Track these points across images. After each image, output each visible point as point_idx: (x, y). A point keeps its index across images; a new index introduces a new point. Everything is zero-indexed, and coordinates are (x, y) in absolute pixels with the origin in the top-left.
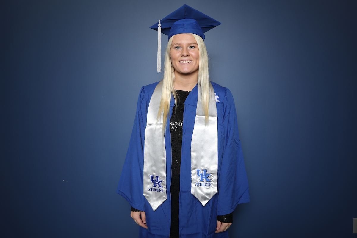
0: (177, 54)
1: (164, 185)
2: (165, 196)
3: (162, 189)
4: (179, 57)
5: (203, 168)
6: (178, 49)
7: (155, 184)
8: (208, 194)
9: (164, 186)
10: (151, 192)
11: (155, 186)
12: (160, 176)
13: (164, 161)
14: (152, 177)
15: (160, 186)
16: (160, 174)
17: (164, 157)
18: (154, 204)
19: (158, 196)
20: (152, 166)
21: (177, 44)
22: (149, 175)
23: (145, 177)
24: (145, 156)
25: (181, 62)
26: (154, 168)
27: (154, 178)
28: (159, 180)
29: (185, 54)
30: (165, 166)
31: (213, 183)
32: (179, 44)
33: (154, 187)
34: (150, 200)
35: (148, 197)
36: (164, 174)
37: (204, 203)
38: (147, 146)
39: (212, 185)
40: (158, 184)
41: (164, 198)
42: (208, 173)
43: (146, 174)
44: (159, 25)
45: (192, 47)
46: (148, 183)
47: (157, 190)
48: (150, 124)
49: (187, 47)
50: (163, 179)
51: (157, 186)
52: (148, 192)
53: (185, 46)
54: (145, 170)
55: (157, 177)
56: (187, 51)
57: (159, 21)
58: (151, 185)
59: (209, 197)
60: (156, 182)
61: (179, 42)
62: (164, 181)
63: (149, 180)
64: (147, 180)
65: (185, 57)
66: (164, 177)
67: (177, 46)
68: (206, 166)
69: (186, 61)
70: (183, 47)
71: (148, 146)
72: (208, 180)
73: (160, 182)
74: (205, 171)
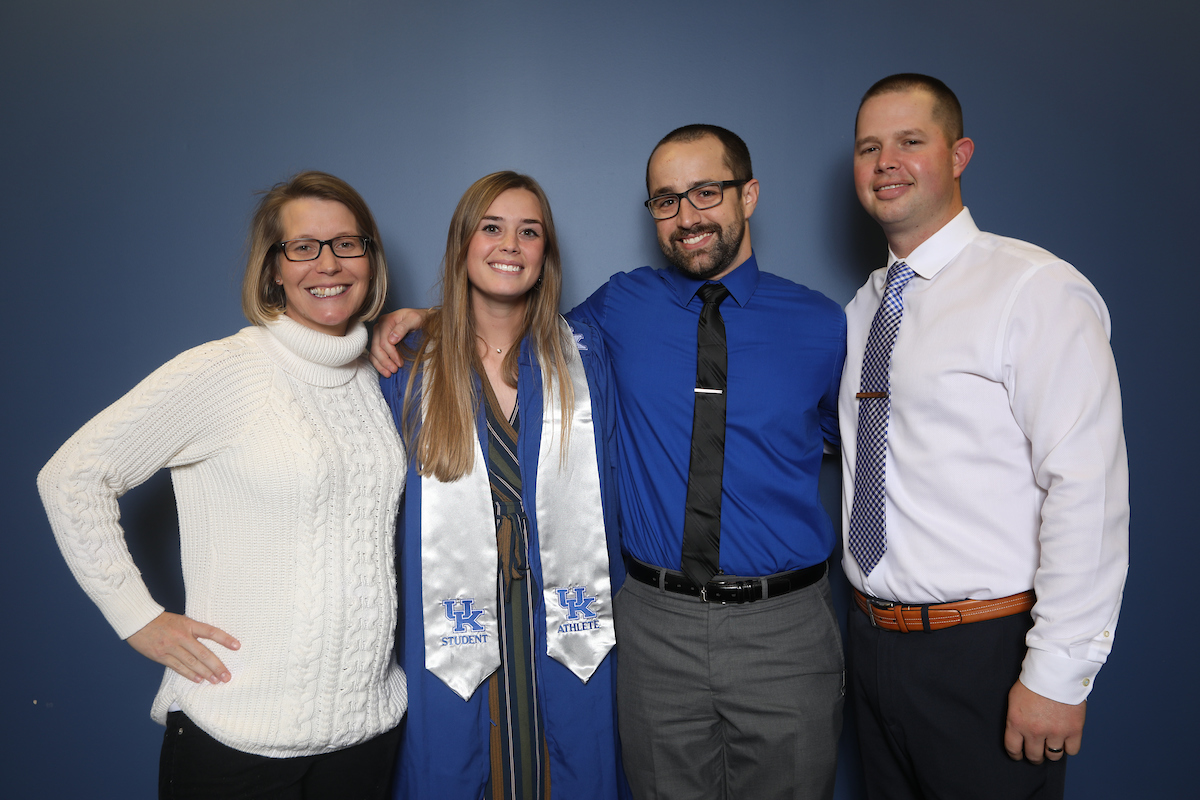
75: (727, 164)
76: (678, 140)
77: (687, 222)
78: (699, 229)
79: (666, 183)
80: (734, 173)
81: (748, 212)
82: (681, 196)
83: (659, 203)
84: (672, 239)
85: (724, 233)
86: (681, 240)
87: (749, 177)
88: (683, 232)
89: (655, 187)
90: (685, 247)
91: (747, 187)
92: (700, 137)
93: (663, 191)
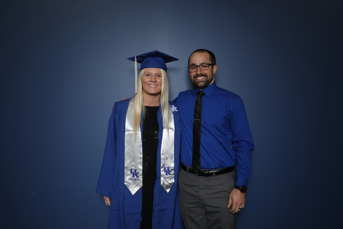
0: (147, 79)
1: (141, 175)
2: (141, 183)
3: (139, 179)
4: (148, 81)
5: (167, 166)
6: (148, 77)
7: (133, 175)
8: (170, 184)
9: (141, 177)
10: (130, 181)
11: (133, 176)
12: (138, 169)
13: (141, 157)
14: (131, 170)
15: (137, 177)
16: (138, 167)
17: (141, 155)
18: (133, 190)
19: (136, 184)
20: (131, 162)
21: (148, 73)
22: (129, 169)
23: (125, 170)
24: (125, 154)
25: (150, 86)
26: (133, 163)
27: (133, 171)
28: (137, 172)
29: (153, 81)
30: (141, 162)
31: (172, 176)
32: (150, 73)
33: (133, 178)
34: (130, 187)
35: (128, 185)
36: (141, 167)
37: (168, 191)
38: (126, 147)
39: (172, 178)
40: (136, 175)
41: (141, 185)
42: (170, 169)
43: (127, 168)
44: (136, 59)
45: (159, 76)
46: (128, 175)
47: (135, 180)
48: (128, 131)
49: (155, 76)
50: (140, 171)
51: (135, 177)
52: (128, 181)
53: (153, 75)
54: (126, 165)
55: (135, 170)
56: (155, 78)
57: (136, 56)
58: (130, 176)
59: (171, 186)
60: (135, 173)
61: (150, 72)
62: (141, 172)
63: (129, 173)
64: (127, 172)
65: (153, 82)
66: (141, 169)
67: (148, 74)
68: (169, 165)
69: (154, 85)
70: (152, 76)
71: (128, 147)
72: (170, 174)
73: (137, 173)
74: (168, 168)
75: (210, 60)
76: (198, 52)
77: (199, 73)
78: (202, 75)
79: (194, 63)
80: (212, 62)
81: (214, 72)
82: (198, 66)
83: (191, 68)
84: (194, 77)
85: (208, 77)
86: (196, 78)
87: (215, 64)
88: (197, 76)
89: (191, 63)
90: (197, 80)
91: (214, 66)
92: (204, 52)
93: (193, 64)
